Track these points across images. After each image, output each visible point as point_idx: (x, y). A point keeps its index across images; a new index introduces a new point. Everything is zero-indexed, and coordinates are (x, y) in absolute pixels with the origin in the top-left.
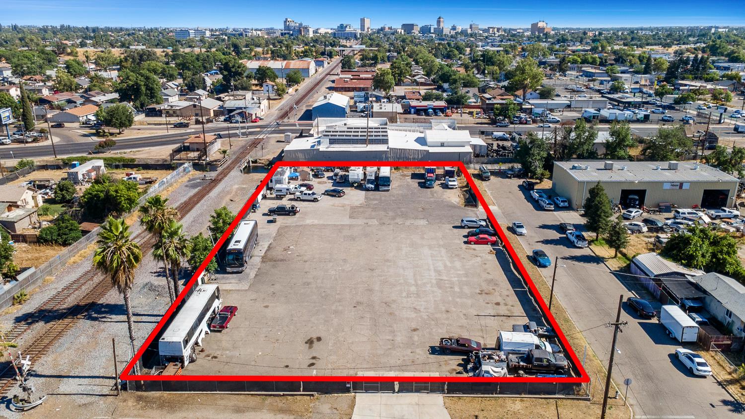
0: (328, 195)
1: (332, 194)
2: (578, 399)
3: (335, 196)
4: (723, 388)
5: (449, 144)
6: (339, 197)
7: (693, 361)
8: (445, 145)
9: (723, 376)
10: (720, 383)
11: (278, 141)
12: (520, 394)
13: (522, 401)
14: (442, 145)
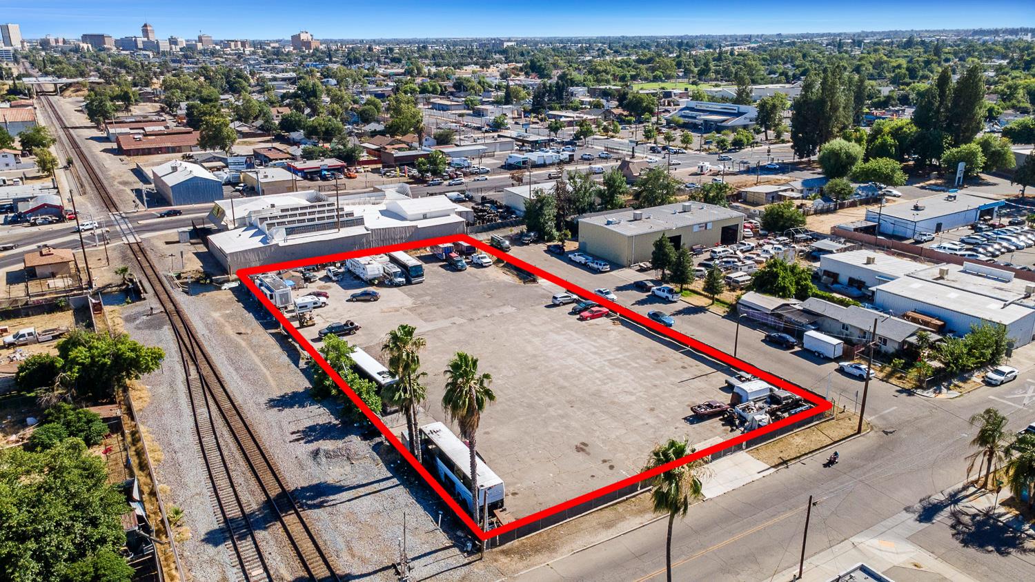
0: (357, 301)
1: (362, 298)
2: (828, 421)
3: (369, 301)
4: (887, 382)
5: (434, 215)
6: (375, 300)
7: (860, 369)
8: (428, 216)
9: (881, 375)
10: (882, 380)
11: (167, 243)
12: (792, 430)
13: (797, 435)
14: (425, 217)
